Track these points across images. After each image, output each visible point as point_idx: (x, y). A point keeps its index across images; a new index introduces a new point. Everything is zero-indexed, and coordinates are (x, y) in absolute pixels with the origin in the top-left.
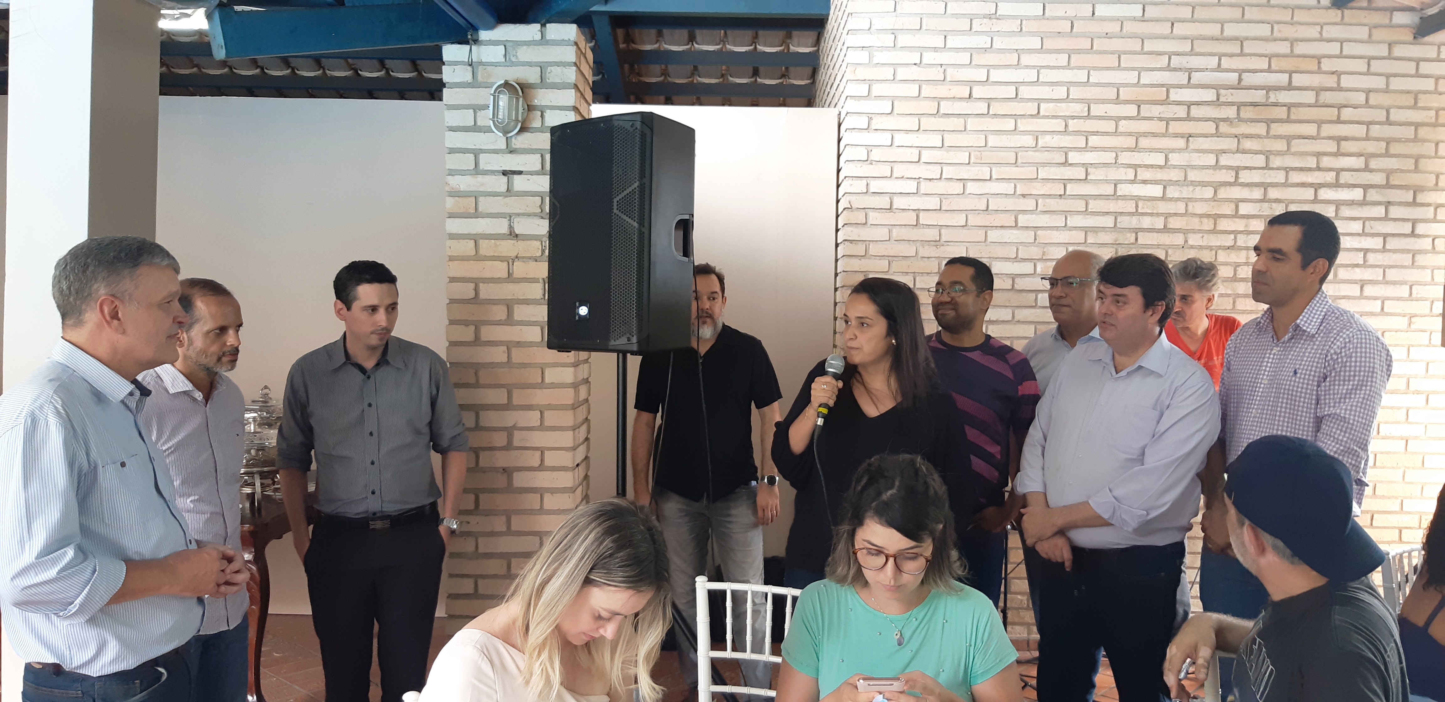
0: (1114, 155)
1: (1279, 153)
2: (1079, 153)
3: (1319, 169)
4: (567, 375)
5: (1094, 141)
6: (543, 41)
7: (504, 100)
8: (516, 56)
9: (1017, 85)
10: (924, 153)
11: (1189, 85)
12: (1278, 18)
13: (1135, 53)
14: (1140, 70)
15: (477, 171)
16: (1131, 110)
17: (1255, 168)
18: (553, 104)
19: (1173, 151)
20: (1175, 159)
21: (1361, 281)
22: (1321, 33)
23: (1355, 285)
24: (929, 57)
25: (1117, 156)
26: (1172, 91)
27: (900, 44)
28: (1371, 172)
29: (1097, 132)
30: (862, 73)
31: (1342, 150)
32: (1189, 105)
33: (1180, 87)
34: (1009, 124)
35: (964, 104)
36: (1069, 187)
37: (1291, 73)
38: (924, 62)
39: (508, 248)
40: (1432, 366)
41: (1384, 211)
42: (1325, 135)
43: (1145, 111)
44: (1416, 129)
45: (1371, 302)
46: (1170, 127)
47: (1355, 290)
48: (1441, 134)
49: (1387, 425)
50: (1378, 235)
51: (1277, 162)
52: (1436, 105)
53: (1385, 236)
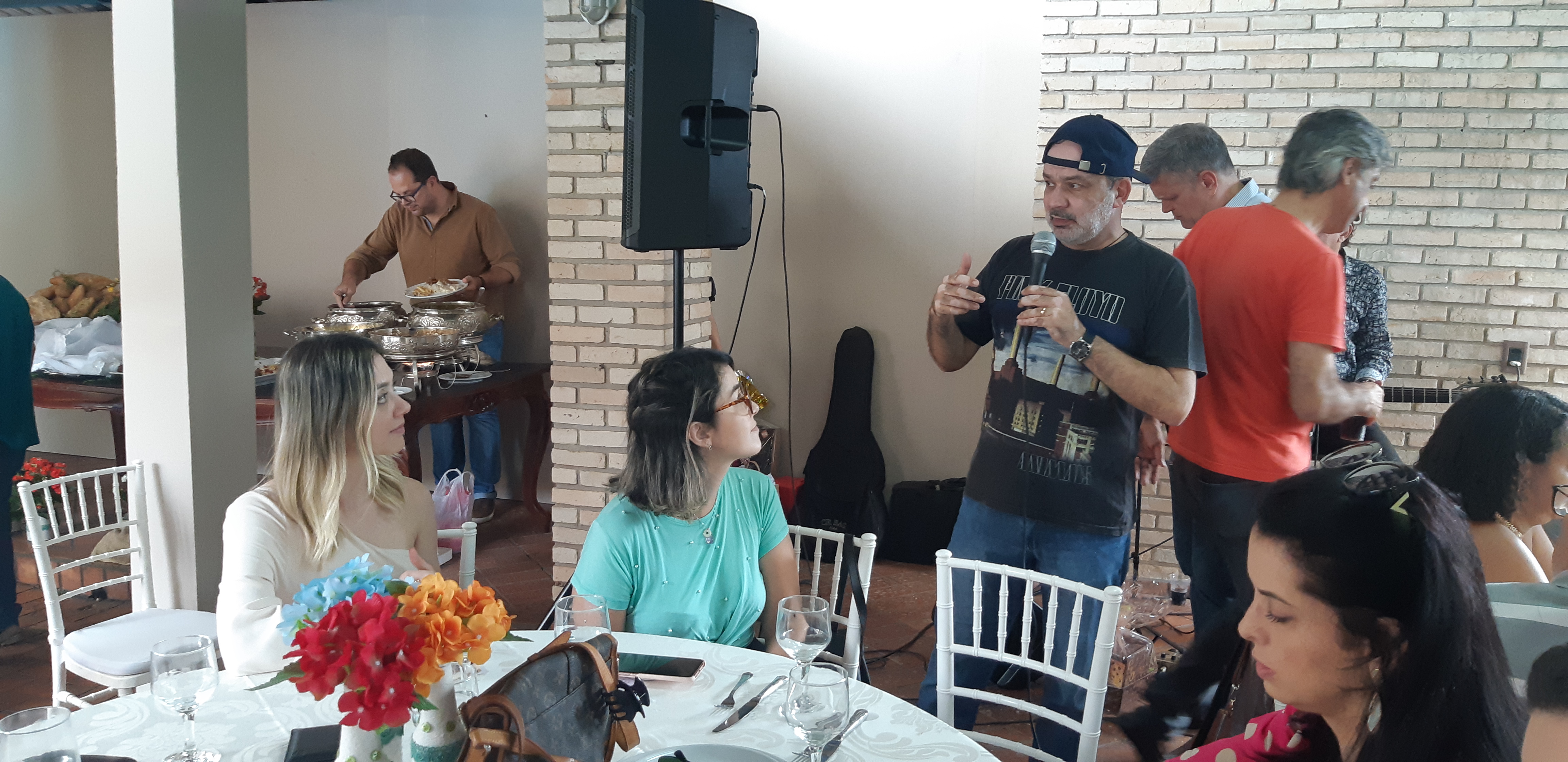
0: (1376, 16)
2: (1330, 15)
4: (656, 273)
10: (1136, 23)
15: (573, 61)
20: (1456, 18)
25: (1379, 17)
36: (1314, 58)
39: (602, 141)
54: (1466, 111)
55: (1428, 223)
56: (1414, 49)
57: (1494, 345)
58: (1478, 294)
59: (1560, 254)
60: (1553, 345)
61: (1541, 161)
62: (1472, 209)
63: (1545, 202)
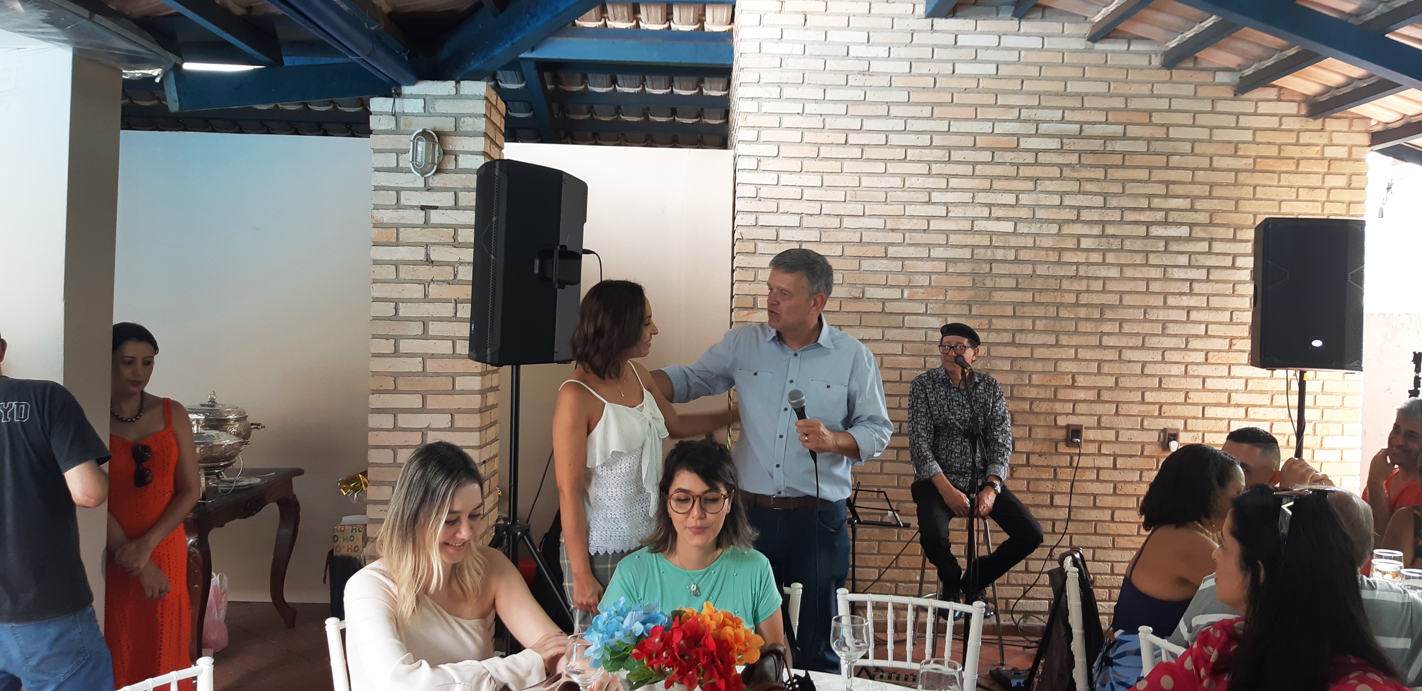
0: (972, 195)
1: (1115, 195)
2: (941, 193)
3: (1150, 208)
4: (475, 383)
5: (954, 182)
6: (458, 95)
7: (421, 146)
8: (433, 108)
9: (887, 133)
10: (806, 192)
11: (1036, 135)
12: (1114, 77)
13: (990, 106)
14: (994, 121)
15: (398, 206)
16: (987, 156)
17: (1094, 208)
18: (465, 149)
19: (1023, 192)
20: (1024, 199)
21: (1187, 307)
22: (1152, 90)
23: (1182, 311)
24: (810, 108)
25: (974, 196)
26: (1021, 140)
27: (784, 96)
28: (1196, 212)
29: (957, 175)
30: (751, 121)
31: (1170, 193)
32: (1037, 152)
33: (1029, 136)
34: (880, 167)
35: (841, 149)
36: (932, 222)
37: (1125, 125)
38: (806, 112)
39: (425, 272)
40: (1250, 382)
41: (1207, 246)
42: (1156, 179)
43: (999, 157)
44: (1236, 175)
45: (1196, 325)
46: (1020, 171)
47: (1182, 316)
48: (1258, 178)
49: (1211, 434)
50: (1203, 267)
51: (1114, 202)
52: (1254, 154)
53: (1209, 269)
54: (1034, 263)
55: (1013, 341)
57: (1061, 427)
58: (1048, 391)
59: (1100, 363)
60: (1099, 427)
61: (1084, 299)
62: (1041, 332)
63: (1089, 327)
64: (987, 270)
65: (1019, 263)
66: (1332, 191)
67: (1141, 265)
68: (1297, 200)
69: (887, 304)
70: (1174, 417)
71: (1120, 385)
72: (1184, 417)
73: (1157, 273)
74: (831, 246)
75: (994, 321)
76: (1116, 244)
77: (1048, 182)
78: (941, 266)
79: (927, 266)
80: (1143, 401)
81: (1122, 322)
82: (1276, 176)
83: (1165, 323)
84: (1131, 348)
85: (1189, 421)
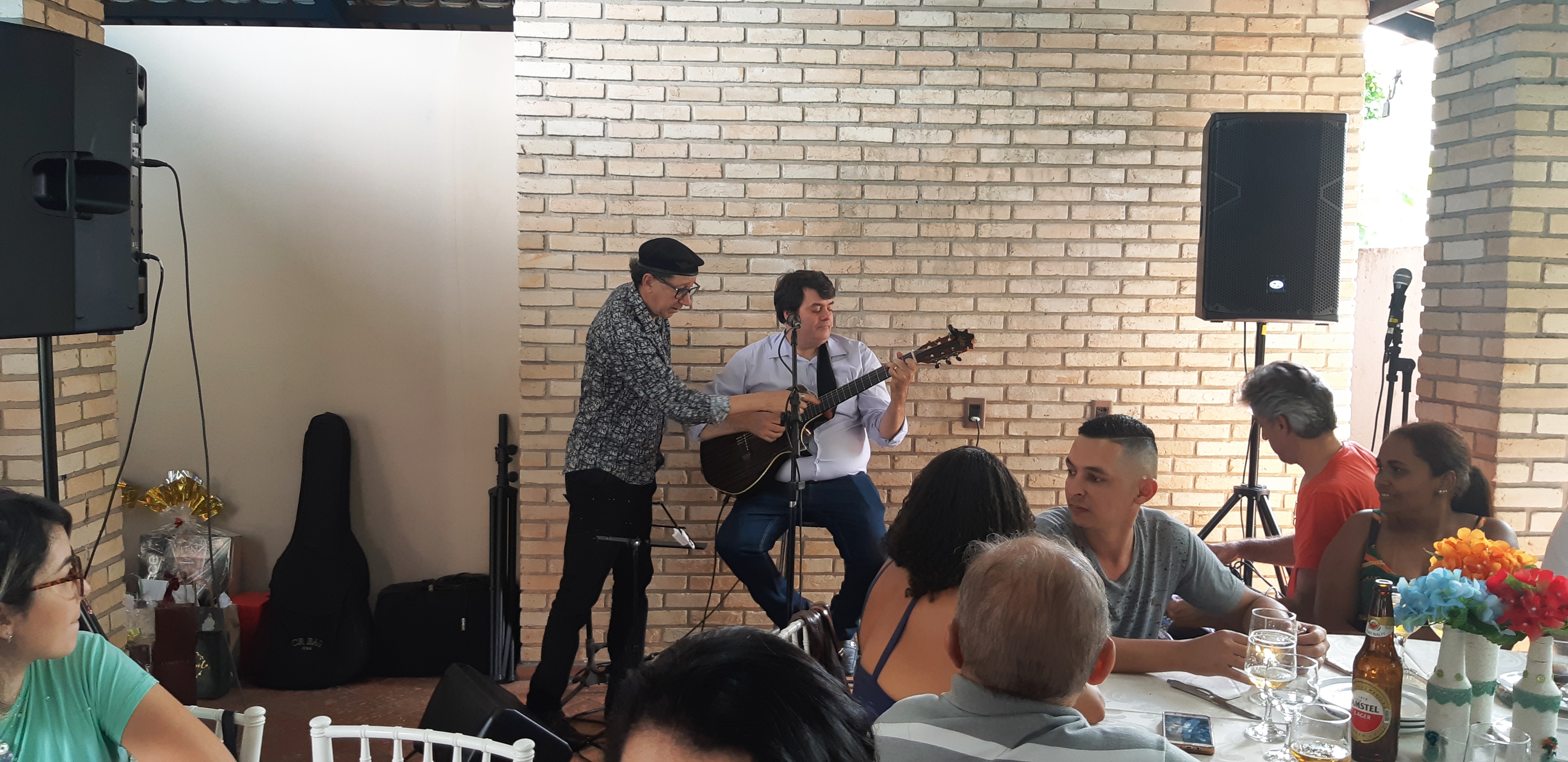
0: (835, 91)
1: (1027, 89)
2: (794, 89)
3: (1073, 107)
5: (811, 74)
9: (718, 4)
10: (611, 87)
11: (921, 7)
17: (999, 107)
19: (904, 86)
20: (906, 96)
21: (1123, 239)
23: (1116, 245)
25: (838, 92)
26: (901, 14)
28: (1135, 110)
29: (815, 64)
31: (1101, 85)
32: (921, 31)
33: (911, 9)
34: (711, 53)
36: (783, 130)
40: (1205, 338)
41: (1149, 157)
42: (1081, 67)
43: (871, 38)
44: (1188, 59)
45: (1135, 264)
46: (900, 58)
47: (1115, 251)
48: (1218, 64)
49: (1154, 408)
50: (1142, 185)
51: (1025, 99)
52: (1213, 30)
53: (1151, 187)
54: (919, 184)
55: (893, 289)
56: (871, 124)
57: (957, 402)
59: (1007, 316)
60: (1006, 400)
61: (986, 231)
62: (930, 276)
63: (991, 269)
64: (858, 194)
65: (900, 185)
66: (1317, 79)
67: (1061, 184)
68: (1269, 92)
69: (725, 243)
70: (1104, 386)
71: (1034, 345)
72: (1118, 385)
73: (1082, 195)
74: (648, 164)
75: (868, 263)
76: (1027, 156)
77: (937, 73)
78: (796, 190)
79: (777, 190)
80: (1063, 366)
81: (1035, 261)
82: (1242, 59)
83: (1092, 261)
84: (1048, 295)
85: (1124, 391)
